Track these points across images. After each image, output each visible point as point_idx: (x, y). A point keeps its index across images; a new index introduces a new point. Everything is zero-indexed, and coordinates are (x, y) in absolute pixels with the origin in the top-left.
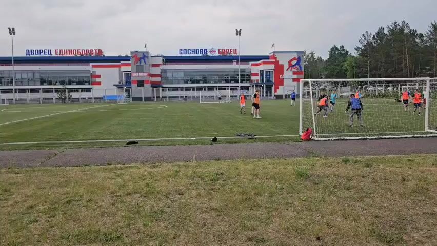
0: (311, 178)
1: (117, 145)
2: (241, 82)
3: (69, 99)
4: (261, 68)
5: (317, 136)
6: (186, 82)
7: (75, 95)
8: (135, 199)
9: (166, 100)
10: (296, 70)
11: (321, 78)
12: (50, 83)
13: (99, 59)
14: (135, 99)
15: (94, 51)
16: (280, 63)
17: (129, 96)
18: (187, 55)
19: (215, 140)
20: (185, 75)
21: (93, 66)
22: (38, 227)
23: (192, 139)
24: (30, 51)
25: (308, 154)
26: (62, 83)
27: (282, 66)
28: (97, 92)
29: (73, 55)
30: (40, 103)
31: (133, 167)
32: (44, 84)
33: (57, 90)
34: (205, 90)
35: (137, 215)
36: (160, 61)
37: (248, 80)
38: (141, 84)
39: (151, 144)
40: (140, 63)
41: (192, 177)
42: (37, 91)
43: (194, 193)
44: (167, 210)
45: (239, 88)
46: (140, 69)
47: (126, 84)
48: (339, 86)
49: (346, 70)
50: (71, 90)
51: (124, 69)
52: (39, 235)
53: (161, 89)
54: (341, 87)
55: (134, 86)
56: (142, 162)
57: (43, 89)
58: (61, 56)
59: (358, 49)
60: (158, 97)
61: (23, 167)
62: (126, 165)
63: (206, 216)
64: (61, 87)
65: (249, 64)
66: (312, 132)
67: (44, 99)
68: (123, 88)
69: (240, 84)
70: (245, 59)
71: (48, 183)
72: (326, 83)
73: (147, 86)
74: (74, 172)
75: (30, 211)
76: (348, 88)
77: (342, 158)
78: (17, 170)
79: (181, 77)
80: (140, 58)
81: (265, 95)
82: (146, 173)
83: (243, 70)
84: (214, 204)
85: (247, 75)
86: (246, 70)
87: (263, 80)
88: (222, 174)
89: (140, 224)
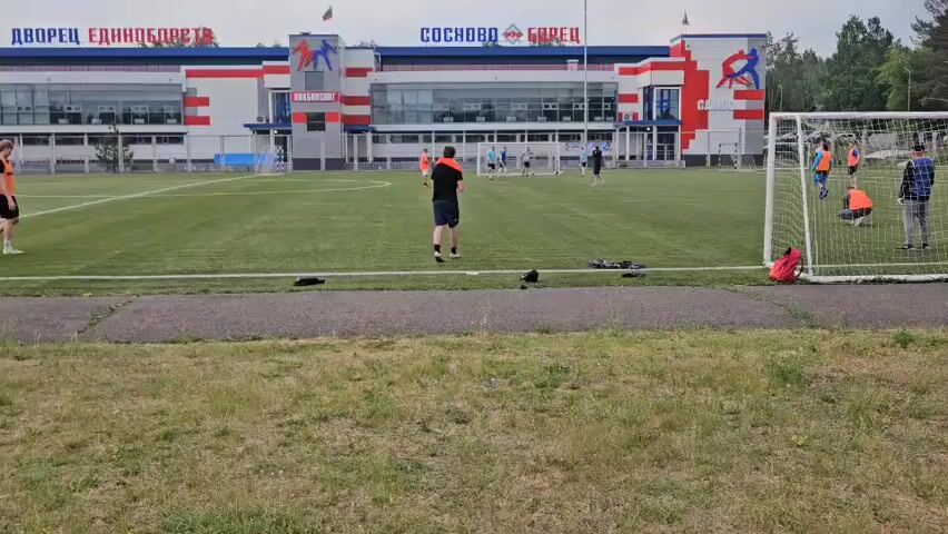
0: (813, 385)
1: (267, 287)
2: (591, 119)
3: (127, 161)
4: (645, 79)
5: (814, 270)
6: (439, 118)
7: (141, 152)
8: (339, 433)
9: (384, 167)
10: (744, 88)
11: (813, 110)
12: (75, 119)
13: (204, 55)
14: (302, 164)
15: (192, 35)
16: (700, 67)
17: (285, 155)
18: (443, 44)
19: (532, 277)
20: (437, 99)
21: (190, 74)
22: (100, 498)
23: (468, 273)
24: (22, 32)
25: (794, 318)
26: (107, 118)
27: (706, 74)
28: (199, 143)
29: (135, 45)
30: (49, 173)
31: (323, 347)
32: (61, 121)
33: (94, 139)
34: (491, 139)
35: (352, 476)
36: (367, 59)
37: (608, 114)
38: (316, 122)
39: (361, 286)
40: (315, 66)
41: (486, 377)
42: (40, 139)
43: (496, 419)
44: (430, 462)
45: (584, 136)
46: (314, 83)
47: (278, 122)
48: (865, 132)
49: (885, 87)
50: (132, 139)
51: (273, 81)
52: (104, 520)
53: (369, 136)
54: (870, 134)
55: (299, 128)
56: (342, 335)
57: (57, 134)
58: (104, 45)
59: (920, 27)
60: (363, 160)
61: (34, 342)
62: (301, 342)
63: (538, 480)
64: (104, 129)
65: (612, 69)
66: (802, 260)
67: (58, 162)
68: (268, 132)
69: (586, 126)
70: (601, 57)
71: (108, 384)
72: (827, 123)
73: (333, 128)
74: (169, 358)
75: (72, 457)
76: (892, 137)
77: (895, 331)
78: (18, 350)
79: (424, 106)
80: (315, 52)
81: (654, 157)
82: (359, 364)
83: (596, 87)
84: (555, 448)
85: (607, 100)
86: (605, 86)
87: (649, 114)
88: (566, 371)
89: (363, 497)
